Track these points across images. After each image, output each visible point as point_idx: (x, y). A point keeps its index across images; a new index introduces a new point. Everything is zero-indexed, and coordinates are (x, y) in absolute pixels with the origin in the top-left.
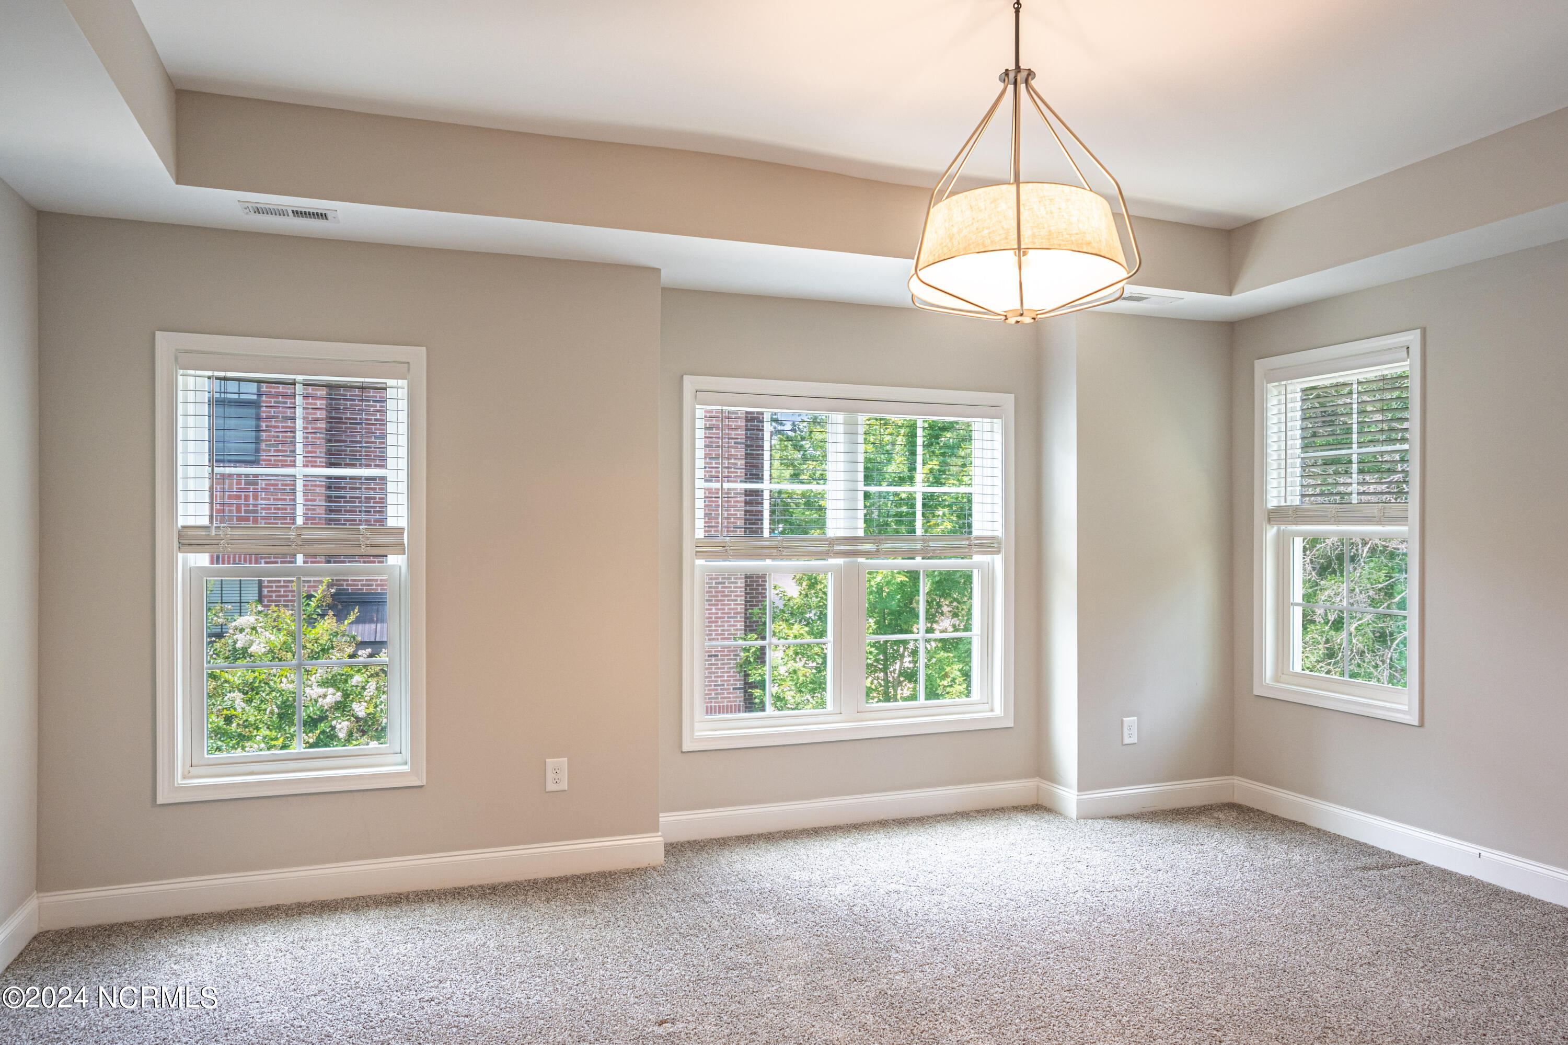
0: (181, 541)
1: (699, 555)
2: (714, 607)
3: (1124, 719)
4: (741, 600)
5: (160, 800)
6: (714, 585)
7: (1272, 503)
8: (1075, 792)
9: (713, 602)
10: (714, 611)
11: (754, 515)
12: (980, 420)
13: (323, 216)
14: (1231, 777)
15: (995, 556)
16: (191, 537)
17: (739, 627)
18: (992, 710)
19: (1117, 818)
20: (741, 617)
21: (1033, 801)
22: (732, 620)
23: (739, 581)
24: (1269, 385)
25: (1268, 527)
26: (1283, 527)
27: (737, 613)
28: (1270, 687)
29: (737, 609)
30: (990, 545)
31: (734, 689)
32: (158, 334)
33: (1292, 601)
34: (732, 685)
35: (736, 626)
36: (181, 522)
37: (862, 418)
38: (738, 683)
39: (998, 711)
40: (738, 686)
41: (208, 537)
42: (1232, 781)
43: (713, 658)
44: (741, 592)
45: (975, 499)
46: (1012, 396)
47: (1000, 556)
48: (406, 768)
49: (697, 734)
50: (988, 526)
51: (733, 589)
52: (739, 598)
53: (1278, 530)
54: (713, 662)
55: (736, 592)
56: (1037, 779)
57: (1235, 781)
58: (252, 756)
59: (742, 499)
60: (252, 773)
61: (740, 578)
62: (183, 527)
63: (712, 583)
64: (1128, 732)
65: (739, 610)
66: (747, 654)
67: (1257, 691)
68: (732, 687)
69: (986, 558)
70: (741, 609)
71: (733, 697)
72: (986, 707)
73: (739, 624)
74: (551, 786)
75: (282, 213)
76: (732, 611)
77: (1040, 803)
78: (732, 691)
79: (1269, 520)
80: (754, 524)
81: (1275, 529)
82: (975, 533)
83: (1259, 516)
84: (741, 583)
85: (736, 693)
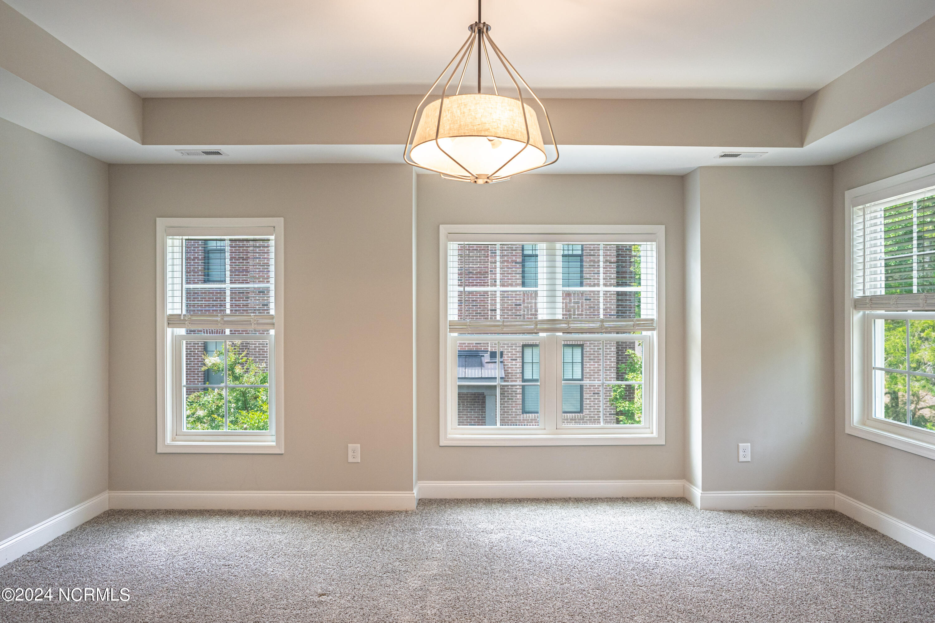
0: (169, 322)
1: (452, 330)
2: (596, 364)
3: (740, 444)
4: (614, 359)
5: (159, 451)
6: (596, 350)
7: (858, 294)
8: (700, 491)
9: (596, 361)
10: (596, 366)
11: (624, 308)
12: (645, 243)
13: (218, 153)
14: (833, 491)
15: (654, 332)
16: (172, 320)
17: (612, 376)
18: (652, 433)
19: (730, 511)
20: (614, 370)
21: (680, 495)
22: (608, 372)
23: (612, 348)
24: (854, 208)
25: (855, 311)
26: (867, 312)
27: (611, 367)
28: (855, 428)
29: (611, 365)
30: (649, 325)
31: (609, 414)
32: (157, 219)
33: (873, 366)
34: (608, 412)
35: (611, 375)
36: (169, 312)
37: (559, 245)
38: (612, 411)
39: (655, 435)
40: (612, 413)
41: (180, 320)
42: (832, 494)
43: (596, 395)
44: (613, 354)
45: (643, 295)
46: (664, 227)
47: (656, 331)
48: (274, 444)
49: (449, 436)
50: (649, 312)
51: (608, 353)
52: (612, 358)
53: (864, 314)
54: (596, 397)
55: (611, 354)
56: (684, 481)
57: (836, 495)
58: (200, 432)
59: (614, 297)
60: (203, 441)
61: (613, 346)
62: (171, 315)
63: (595, 349)
64: (743, 453)
65: (612, 366)
66: (615, 393)
67: (848, 431)
68: (608, 413)
69: (649, 333)
70: (614, 365)
71: (609, 419)
72: (648, 430)
73: (612, 374)
74: (351, 460)
75: (197, 154)
76: (608, 366)
77: (685, 497)
78: (608, 415)
79: (855, 307)
80: (624, 313)
81: (861, 313)
82: (642, 317)
83: (848, 304)
84: (614, 349)
85: (611, 417)
